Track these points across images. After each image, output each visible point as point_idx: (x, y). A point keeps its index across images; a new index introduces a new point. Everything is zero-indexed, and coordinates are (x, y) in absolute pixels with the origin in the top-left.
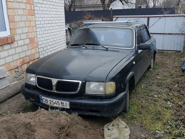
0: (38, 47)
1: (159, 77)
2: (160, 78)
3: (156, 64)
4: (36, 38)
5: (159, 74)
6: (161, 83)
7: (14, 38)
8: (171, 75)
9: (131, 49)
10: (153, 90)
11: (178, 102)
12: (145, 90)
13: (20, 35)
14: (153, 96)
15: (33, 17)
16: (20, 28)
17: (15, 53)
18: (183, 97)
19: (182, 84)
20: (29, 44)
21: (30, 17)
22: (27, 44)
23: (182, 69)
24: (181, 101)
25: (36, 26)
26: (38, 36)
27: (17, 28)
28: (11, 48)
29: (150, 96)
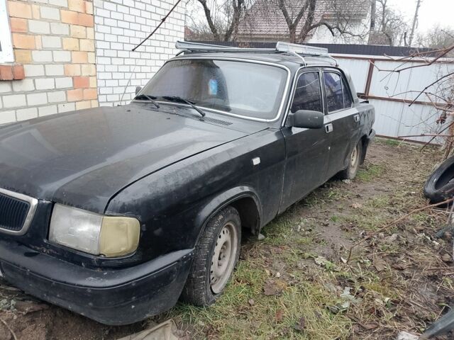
0: (97, 99)
1: (357, 205)
2: (360, 206)
3: (367, 170)
4: (92, 80)
5: (361, 195)
6: (355, 223)
7: (23, 70)
8: (391, 204)
9: (268, 121)
10: (323, 240)
11: (375, 293)
12: (304, 236)
13: (44, 65)
14: (314, 259)
15: (90, 30)
16: (43, 49)
17: (24, 104)
18: (400, 279)
19: (413, 233)
20: (70, 89)
21: (80, 30)
22: (65, 90)
23: (424, 191)
24: (385, 295)
25: (95, 52)
26: (101, 76)
27: (36, 50)
28: (13, 93)
29: (304, 258)
